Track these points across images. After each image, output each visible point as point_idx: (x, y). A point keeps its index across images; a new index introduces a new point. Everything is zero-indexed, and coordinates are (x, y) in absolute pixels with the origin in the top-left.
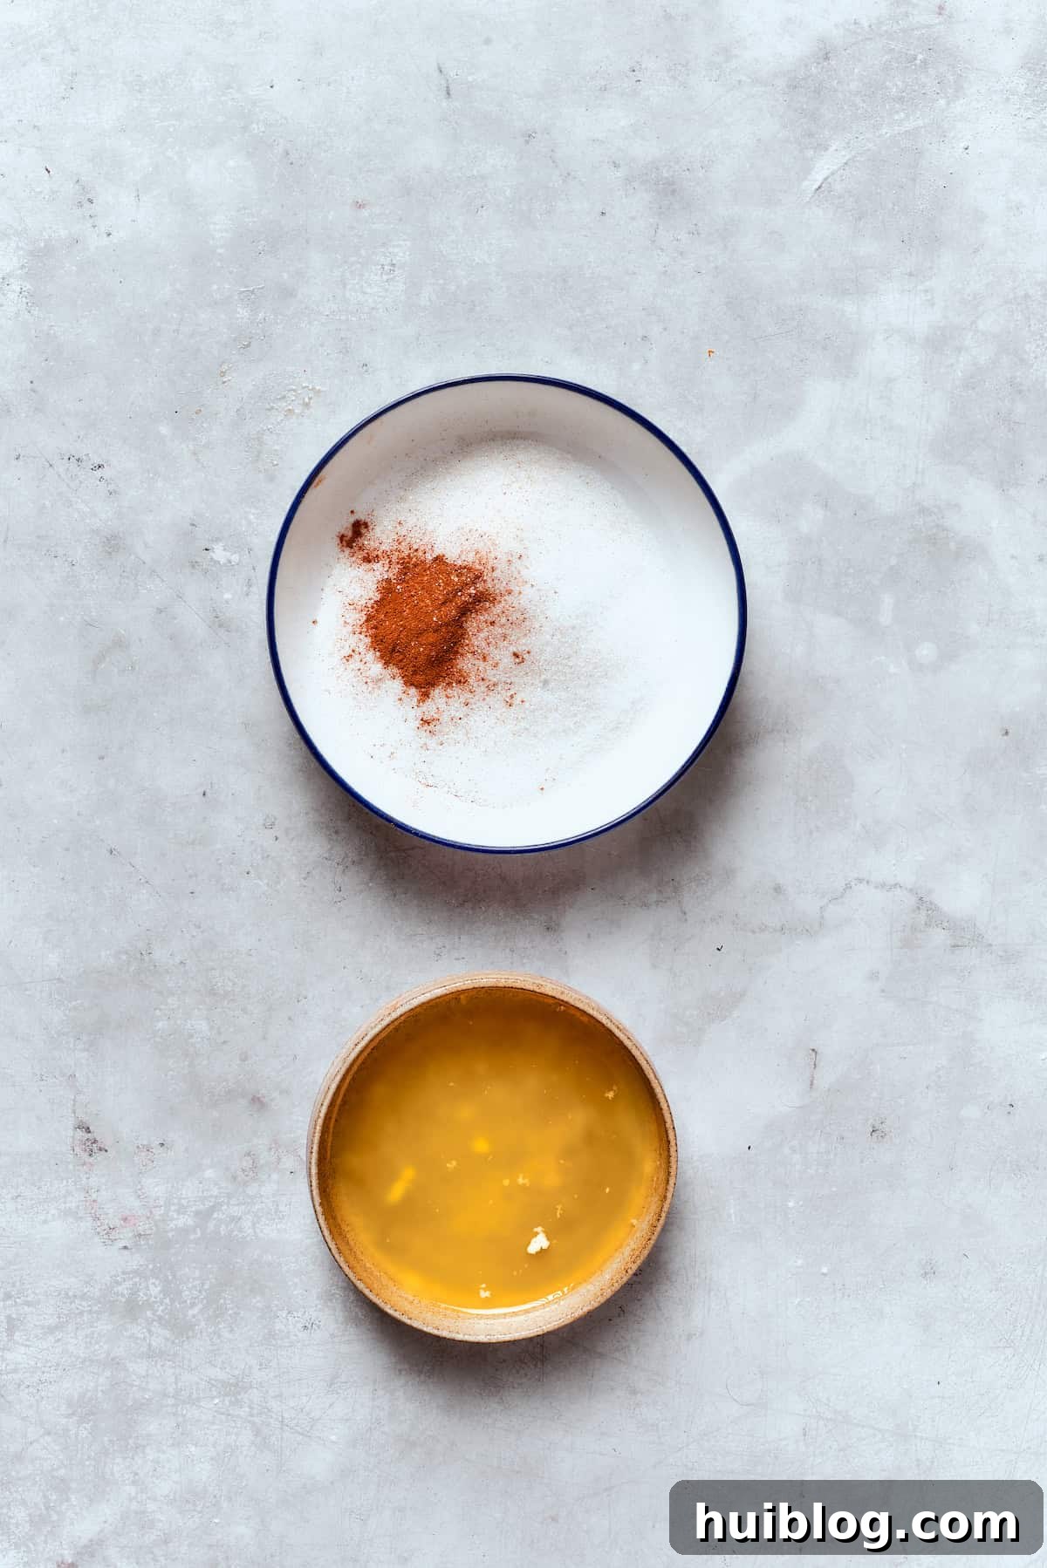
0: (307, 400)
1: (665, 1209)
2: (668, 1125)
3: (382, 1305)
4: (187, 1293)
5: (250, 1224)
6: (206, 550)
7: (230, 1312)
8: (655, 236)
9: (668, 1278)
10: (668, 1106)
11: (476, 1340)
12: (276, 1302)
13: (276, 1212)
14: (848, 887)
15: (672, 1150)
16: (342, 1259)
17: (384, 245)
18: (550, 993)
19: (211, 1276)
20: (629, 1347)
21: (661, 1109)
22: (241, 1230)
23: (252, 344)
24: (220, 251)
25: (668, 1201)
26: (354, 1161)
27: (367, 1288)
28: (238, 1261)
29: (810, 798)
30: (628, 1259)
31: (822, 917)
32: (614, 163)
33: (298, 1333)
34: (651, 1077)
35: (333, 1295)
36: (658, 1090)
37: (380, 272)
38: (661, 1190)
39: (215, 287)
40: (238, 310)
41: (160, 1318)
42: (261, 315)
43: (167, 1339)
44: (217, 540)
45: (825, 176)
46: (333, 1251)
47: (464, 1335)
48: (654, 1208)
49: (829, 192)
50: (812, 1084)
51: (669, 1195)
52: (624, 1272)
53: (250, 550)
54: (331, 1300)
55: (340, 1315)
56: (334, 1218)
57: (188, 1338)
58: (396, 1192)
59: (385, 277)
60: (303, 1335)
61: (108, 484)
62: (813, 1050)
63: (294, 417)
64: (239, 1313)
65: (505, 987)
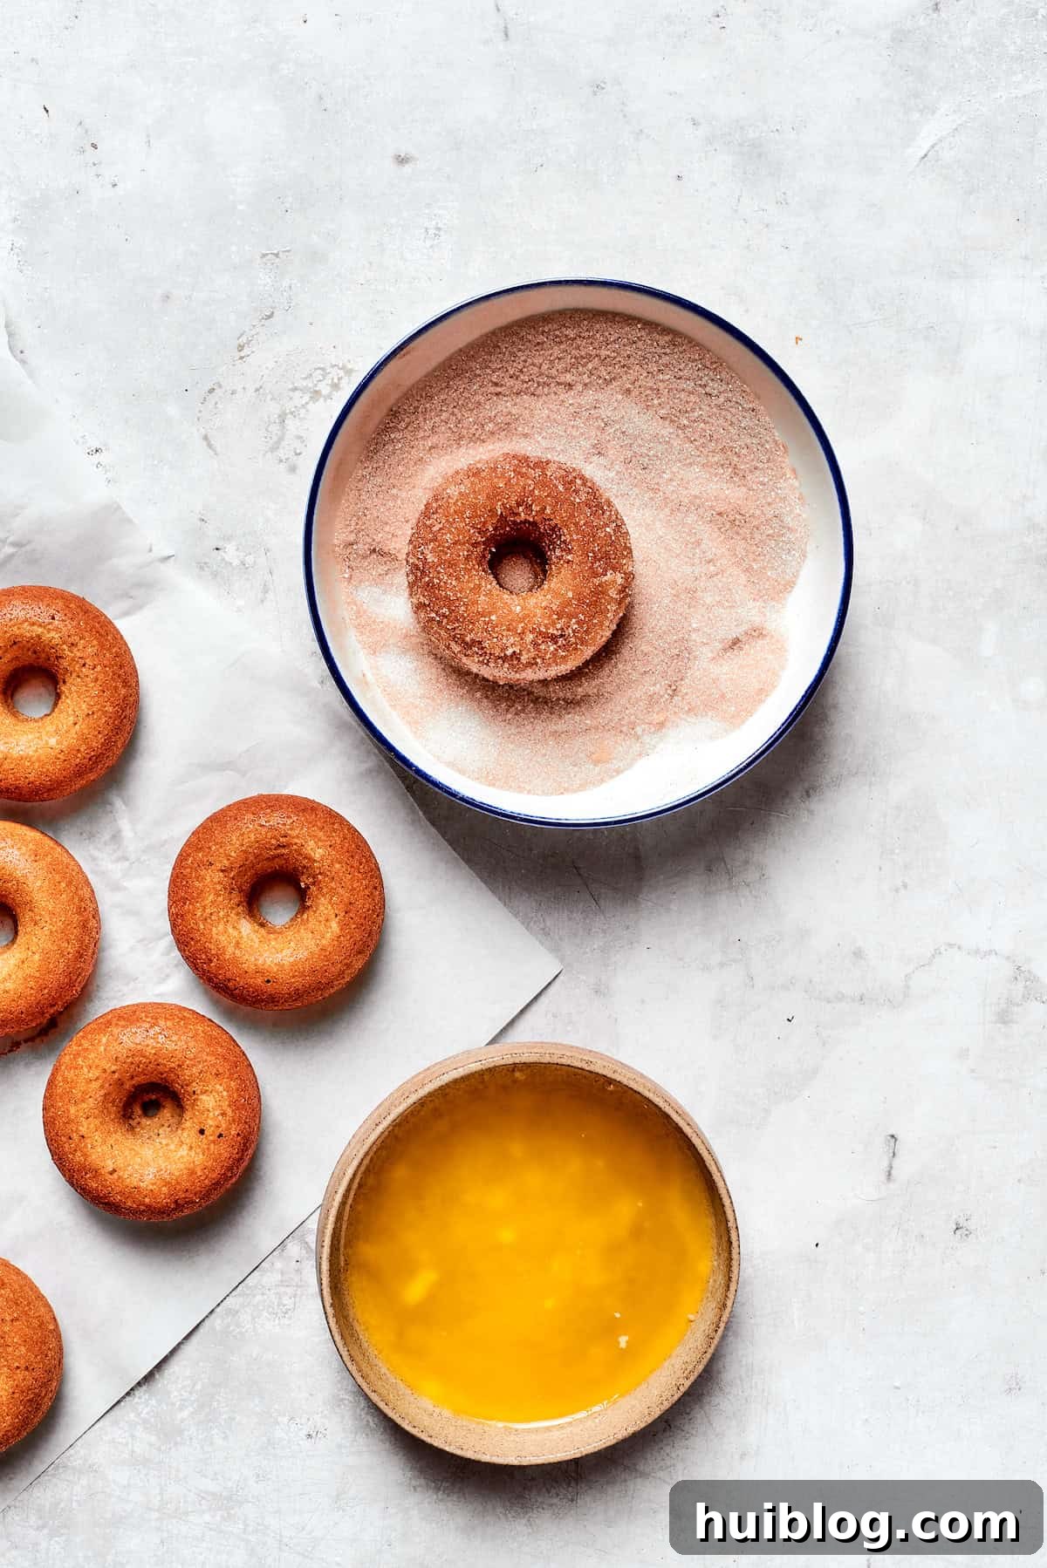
0: (336, 380)
1: (724, 1319)
2: (730, 1224)
3: (399, 1421)
4: (176, 1394)
5: (249, 1318)
6: (217, 549)
7: (224, 1416)
8: (737, 206)
9: (721, 1389)
10: (731, 1202)
11: (505, 1463)
12: (276, 1407)
13: (278, 1305)
14: (937, 952)
15: (735, 1252)
16: (354, 1368)
17: (428, 205)
18: (600, 1072)
19: (203, 1376)
20: (674, 1465)
21: (723, 1206)
22: (238, 1325)
23: (275, 315)
24: (240, 207)
25: (728, 1310)
26: (369, 1251)
27: (382, 1400)
28: (234, 1359)
29: (897, 851)
30: (679, 1373)
31: (908, 987)
32: (693, 119)
33: (301, 1442)
34: (713, 1169)
35: (342, 1400)
36: (720, 1184)
37: (423, 237)
38: (719, 1295)
39: (234, 248)
40: (261, 275)
41: (145, 1421)
42: (285, 283)
43: (151, 1445)
44: (228, 539)
45: (931, 144)
46: (345, 1359)
47: (491, 1456)
48: (710, 1315)
49: (937, 161)
50: (890, 1174)
51: (729, 1303)
52: (675, 1389)
53: (267, 551)
54: (339, 1406)
55: (349, 1422)
56: (346, 1317)
57: (176, 1444)
58: (416, 1290)
59: (428, 243)
60: (307, 1444)
61: (106, 471)
62: (893, 1136)
63: (322, 400)
64: (234, 1419)
65: (549, 1063)
